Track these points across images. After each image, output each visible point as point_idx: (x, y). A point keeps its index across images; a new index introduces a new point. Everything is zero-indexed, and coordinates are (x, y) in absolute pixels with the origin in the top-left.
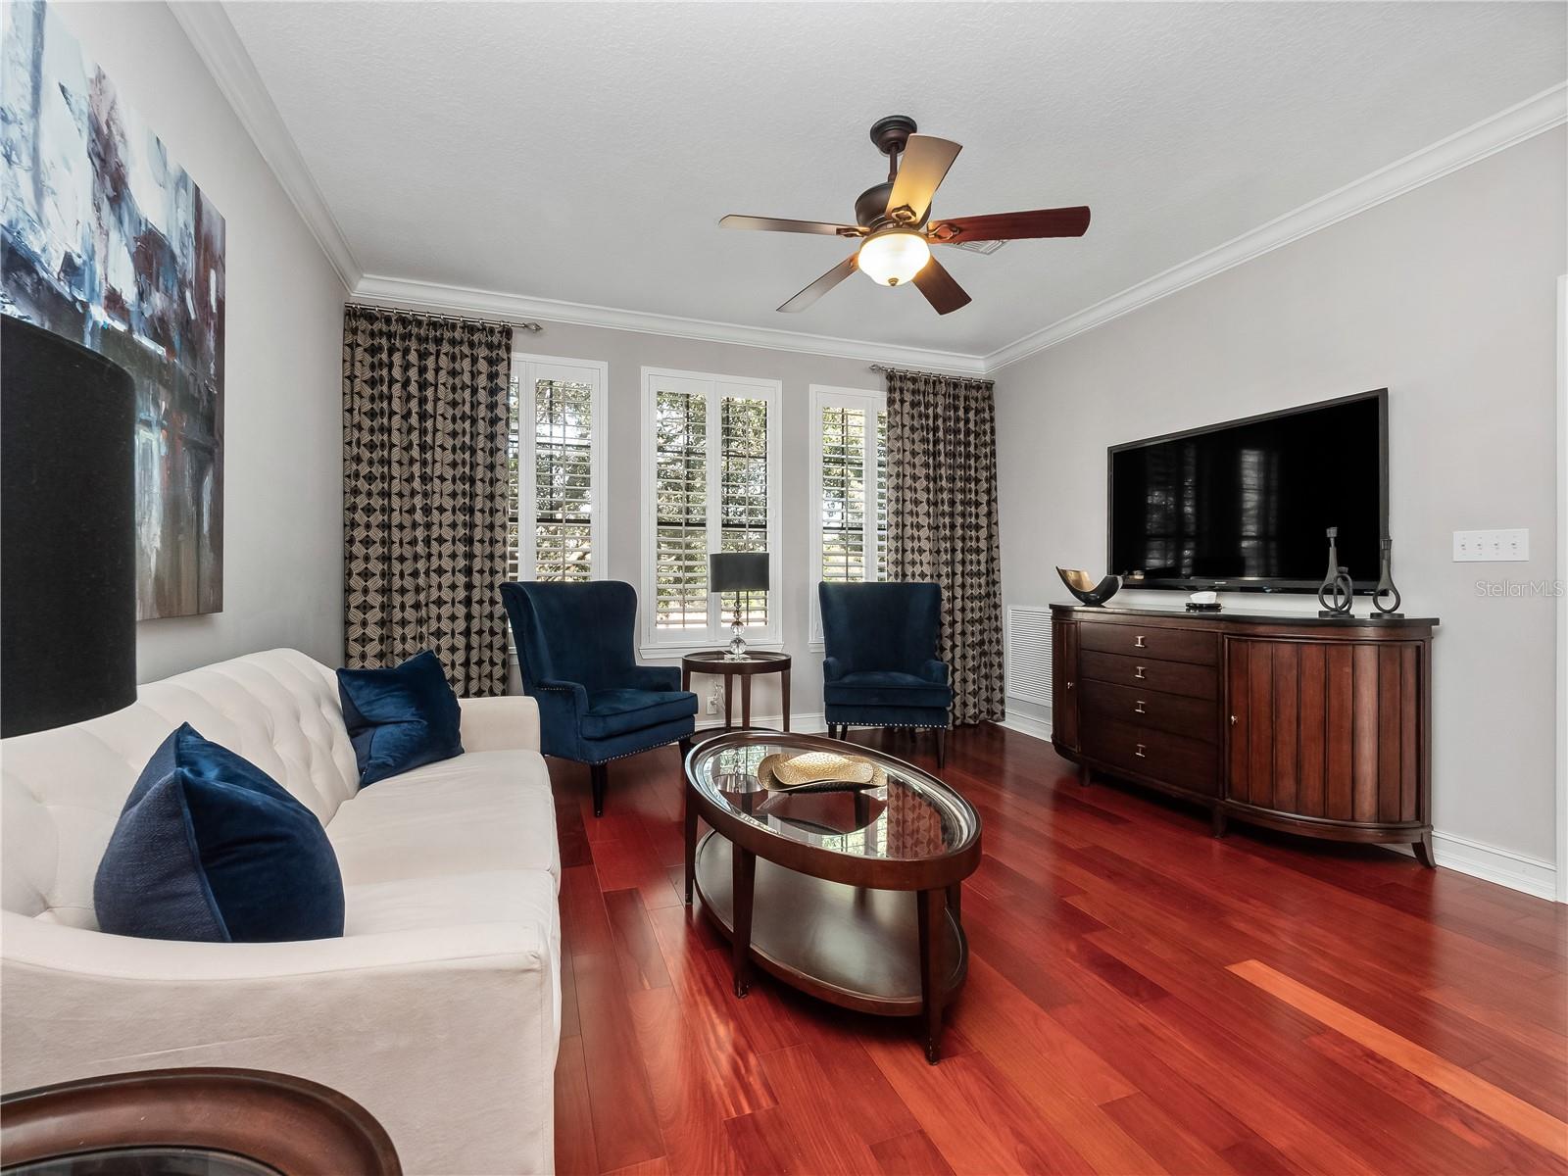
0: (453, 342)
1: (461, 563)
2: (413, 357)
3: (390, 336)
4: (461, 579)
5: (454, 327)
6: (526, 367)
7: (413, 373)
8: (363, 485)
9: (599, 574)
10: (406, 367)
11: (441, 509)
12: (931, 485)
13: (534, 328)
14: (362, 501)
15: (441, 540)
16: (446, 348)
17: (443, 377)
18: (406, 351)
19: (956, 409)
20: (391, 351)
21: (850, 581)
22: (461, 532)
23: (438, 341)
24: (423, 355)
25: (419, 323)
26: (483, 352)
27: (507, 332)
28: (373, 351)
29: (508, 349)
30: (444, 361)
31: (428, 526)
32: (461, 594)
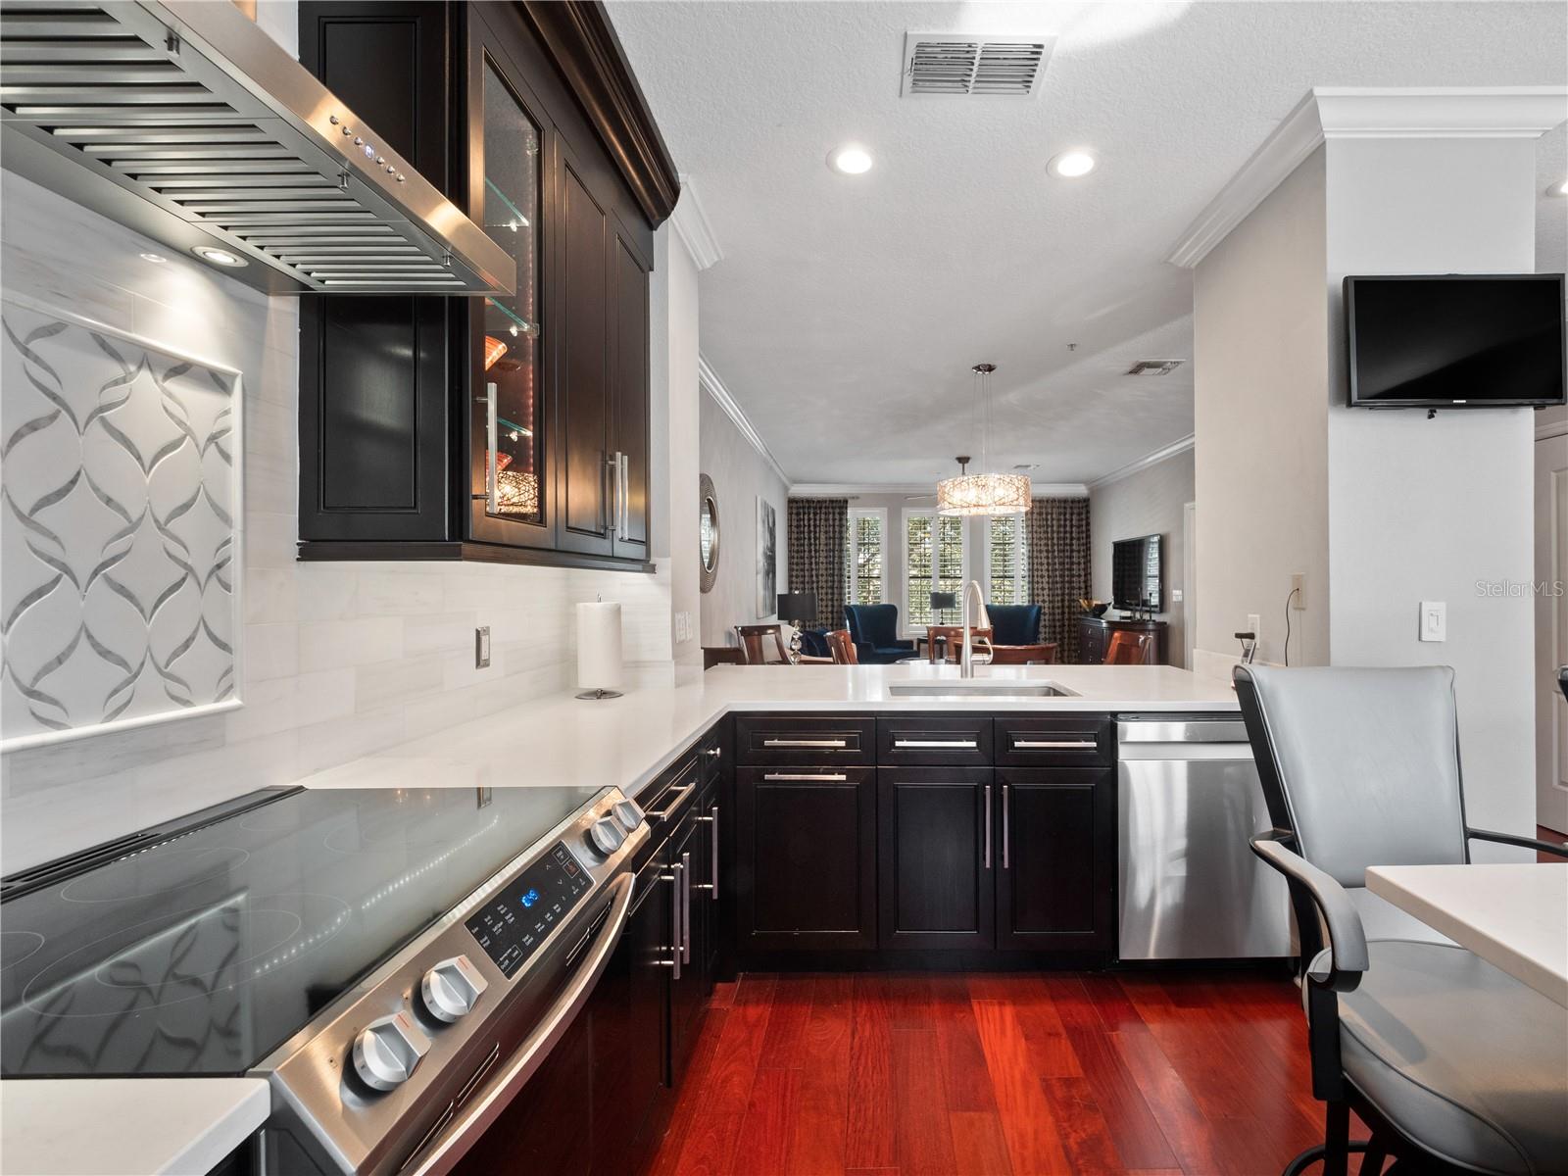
0: (826, 507)
1: (830, 597)
2: (812, 516)
3: (804, 508)
4: (830, 603)
5: (826, 502)
6: (853, 514)
7: (812, 522)
8: (795, 567)
9: (884, 601)
10: (809, 520)
11: (822, 575)
12: (1050, 555)
13: (855, 498)
14: (794, 573)
15: (822, 588)
16: (823, 510)
17: (823, 522)
18: (809, 514)
19: (1065, 514)
20: (804, 514)
21: (1007, 604)
22: (830, 584)
23: (821, 508)
24: (815, 514)
25: (814, 502)
26: (837, 511)
27: (846, 502)
28: (798, 514)
29: (846, 508)
30: (823, 516)
31: (818, 582)
32: (830, 609)
